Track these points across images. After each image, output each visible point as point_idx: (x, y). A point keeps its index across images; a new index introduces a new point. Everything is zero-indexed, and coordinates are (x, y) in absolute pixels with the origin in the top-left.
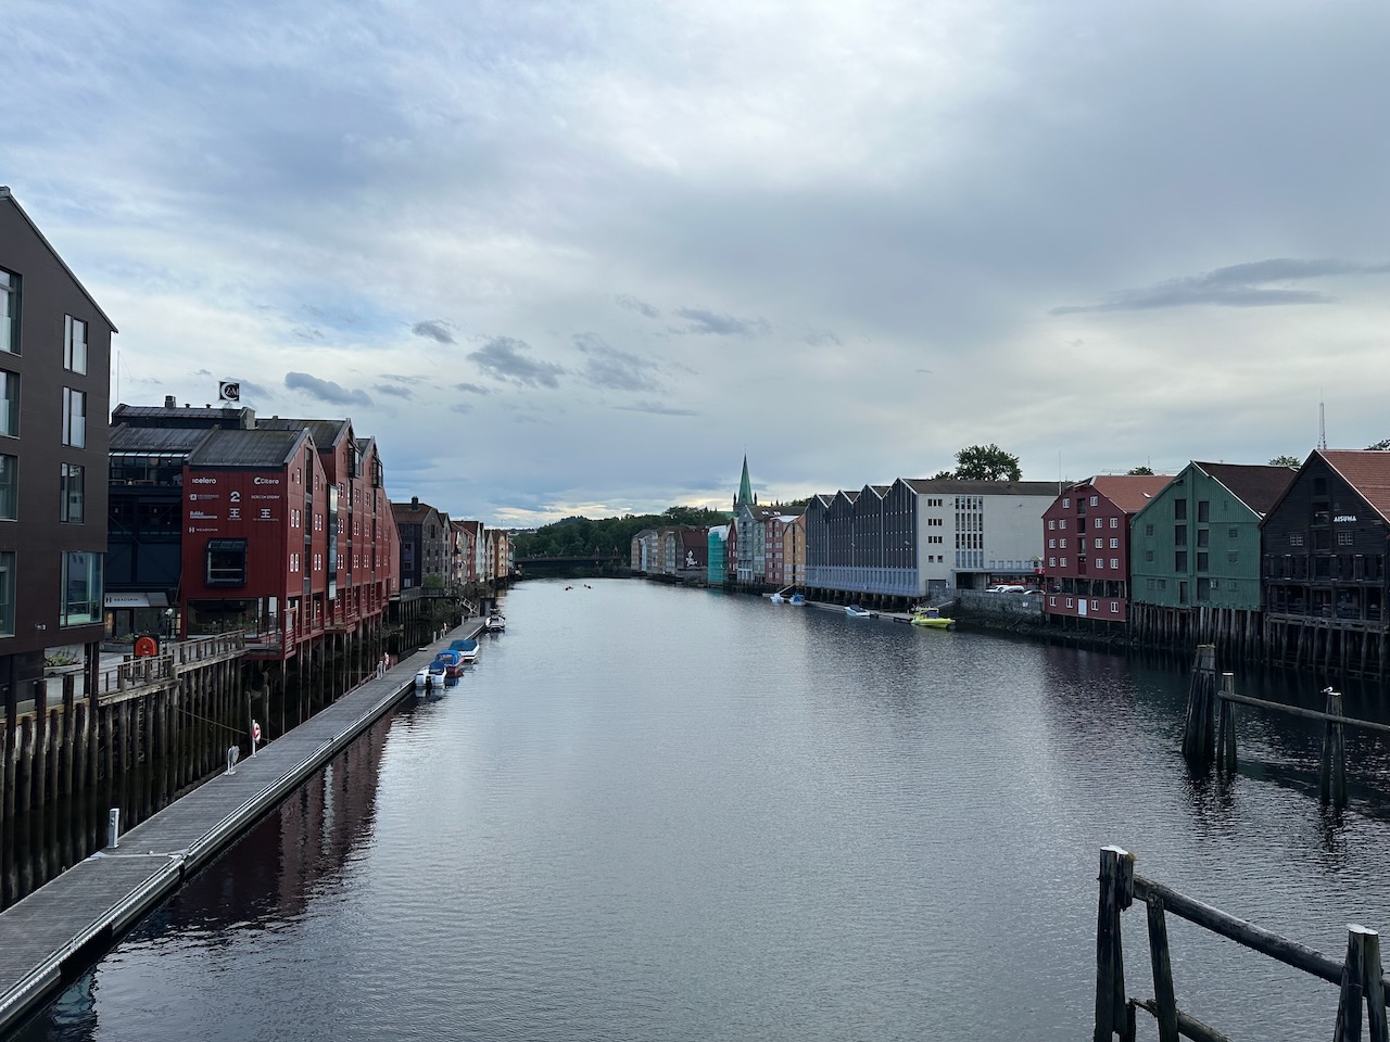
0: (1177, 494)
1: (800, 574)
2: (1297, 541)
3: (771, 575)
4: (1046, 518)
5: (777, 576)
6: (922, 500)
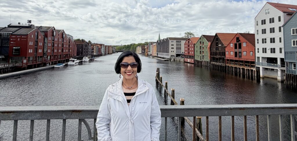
0: (200, 41)
2: (214, 49)
4: (185, 44)
6: (170, 41)
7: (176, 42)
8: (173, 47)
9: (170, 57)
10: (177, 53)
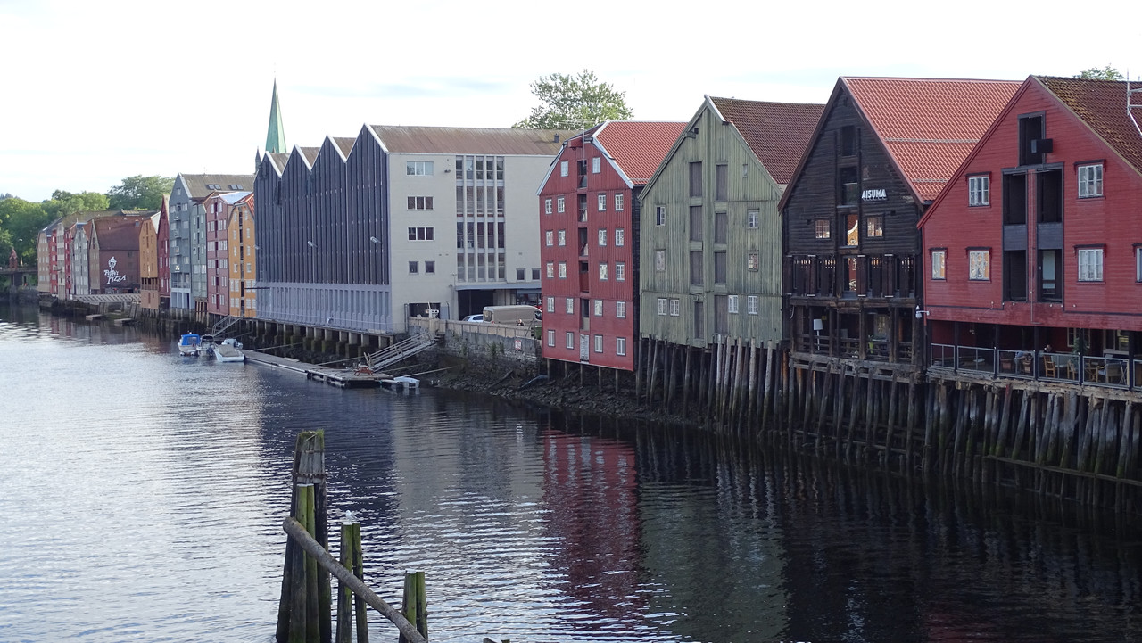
1: (251, 295)
3: (214, 300)
5: (222, 300)
6: (397, 163)
7: (459, 175)
8: (421, 218)
9: (397, 322)
10: (468, 284)
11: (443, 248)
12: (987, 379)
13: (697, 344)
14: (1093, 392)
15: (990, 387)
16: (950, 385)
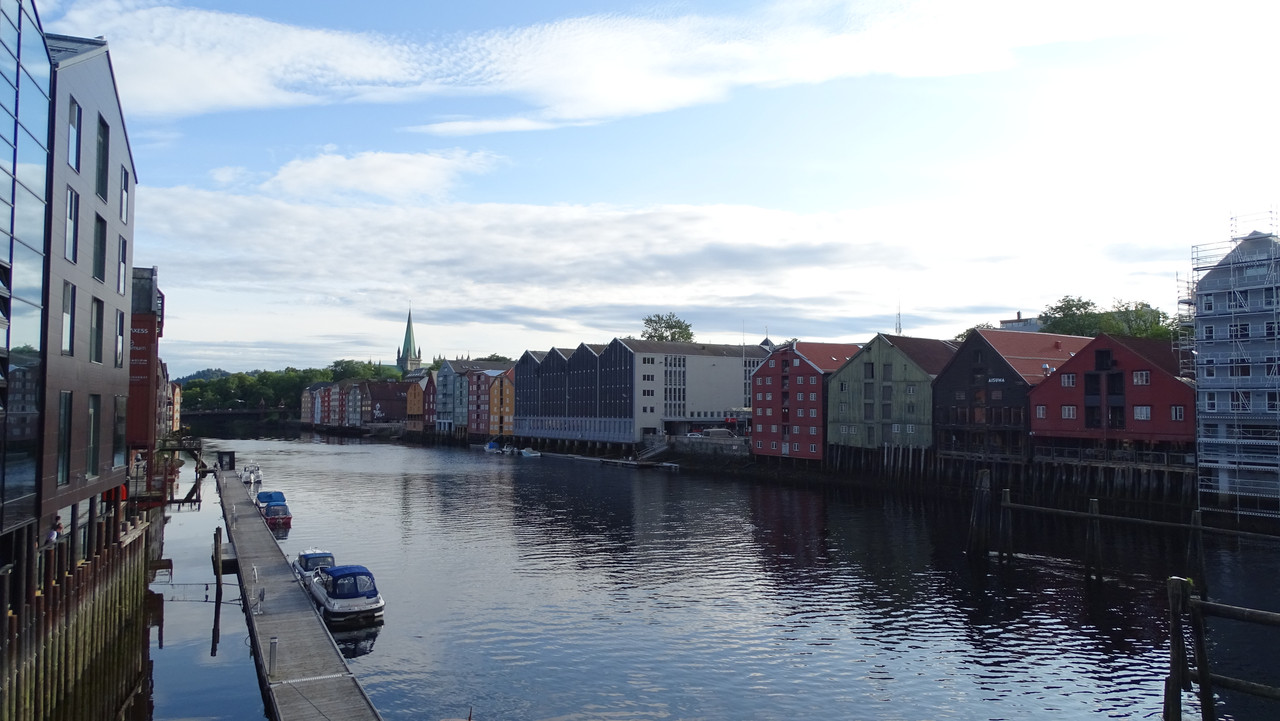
1: (509, 423)
3: (474, 426)
5: (482, 426)
6: (638, 358)
7: (666, 365)
9: (637, 437)
10: (669, 419)
11: (658, 400)
12: (1075, 462)
13: (870, 447)
14: (1144, 467)
15: (1076, 466)
16: (1049, 465)
